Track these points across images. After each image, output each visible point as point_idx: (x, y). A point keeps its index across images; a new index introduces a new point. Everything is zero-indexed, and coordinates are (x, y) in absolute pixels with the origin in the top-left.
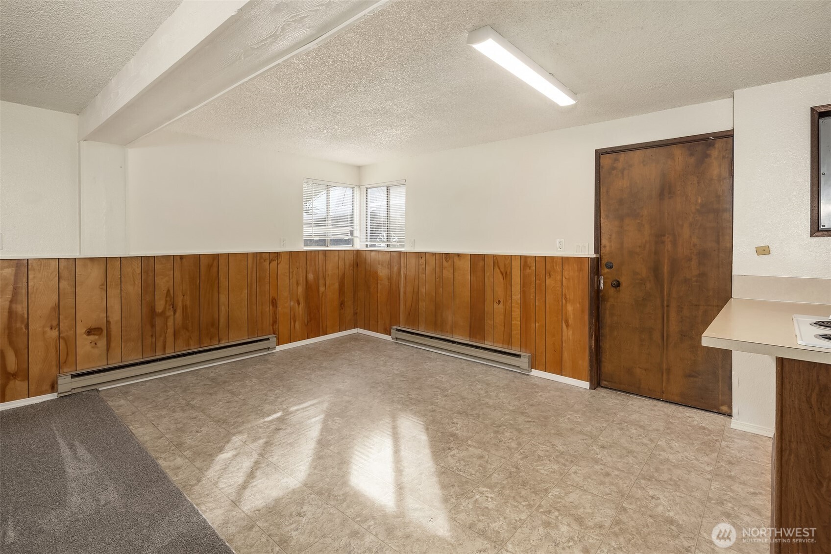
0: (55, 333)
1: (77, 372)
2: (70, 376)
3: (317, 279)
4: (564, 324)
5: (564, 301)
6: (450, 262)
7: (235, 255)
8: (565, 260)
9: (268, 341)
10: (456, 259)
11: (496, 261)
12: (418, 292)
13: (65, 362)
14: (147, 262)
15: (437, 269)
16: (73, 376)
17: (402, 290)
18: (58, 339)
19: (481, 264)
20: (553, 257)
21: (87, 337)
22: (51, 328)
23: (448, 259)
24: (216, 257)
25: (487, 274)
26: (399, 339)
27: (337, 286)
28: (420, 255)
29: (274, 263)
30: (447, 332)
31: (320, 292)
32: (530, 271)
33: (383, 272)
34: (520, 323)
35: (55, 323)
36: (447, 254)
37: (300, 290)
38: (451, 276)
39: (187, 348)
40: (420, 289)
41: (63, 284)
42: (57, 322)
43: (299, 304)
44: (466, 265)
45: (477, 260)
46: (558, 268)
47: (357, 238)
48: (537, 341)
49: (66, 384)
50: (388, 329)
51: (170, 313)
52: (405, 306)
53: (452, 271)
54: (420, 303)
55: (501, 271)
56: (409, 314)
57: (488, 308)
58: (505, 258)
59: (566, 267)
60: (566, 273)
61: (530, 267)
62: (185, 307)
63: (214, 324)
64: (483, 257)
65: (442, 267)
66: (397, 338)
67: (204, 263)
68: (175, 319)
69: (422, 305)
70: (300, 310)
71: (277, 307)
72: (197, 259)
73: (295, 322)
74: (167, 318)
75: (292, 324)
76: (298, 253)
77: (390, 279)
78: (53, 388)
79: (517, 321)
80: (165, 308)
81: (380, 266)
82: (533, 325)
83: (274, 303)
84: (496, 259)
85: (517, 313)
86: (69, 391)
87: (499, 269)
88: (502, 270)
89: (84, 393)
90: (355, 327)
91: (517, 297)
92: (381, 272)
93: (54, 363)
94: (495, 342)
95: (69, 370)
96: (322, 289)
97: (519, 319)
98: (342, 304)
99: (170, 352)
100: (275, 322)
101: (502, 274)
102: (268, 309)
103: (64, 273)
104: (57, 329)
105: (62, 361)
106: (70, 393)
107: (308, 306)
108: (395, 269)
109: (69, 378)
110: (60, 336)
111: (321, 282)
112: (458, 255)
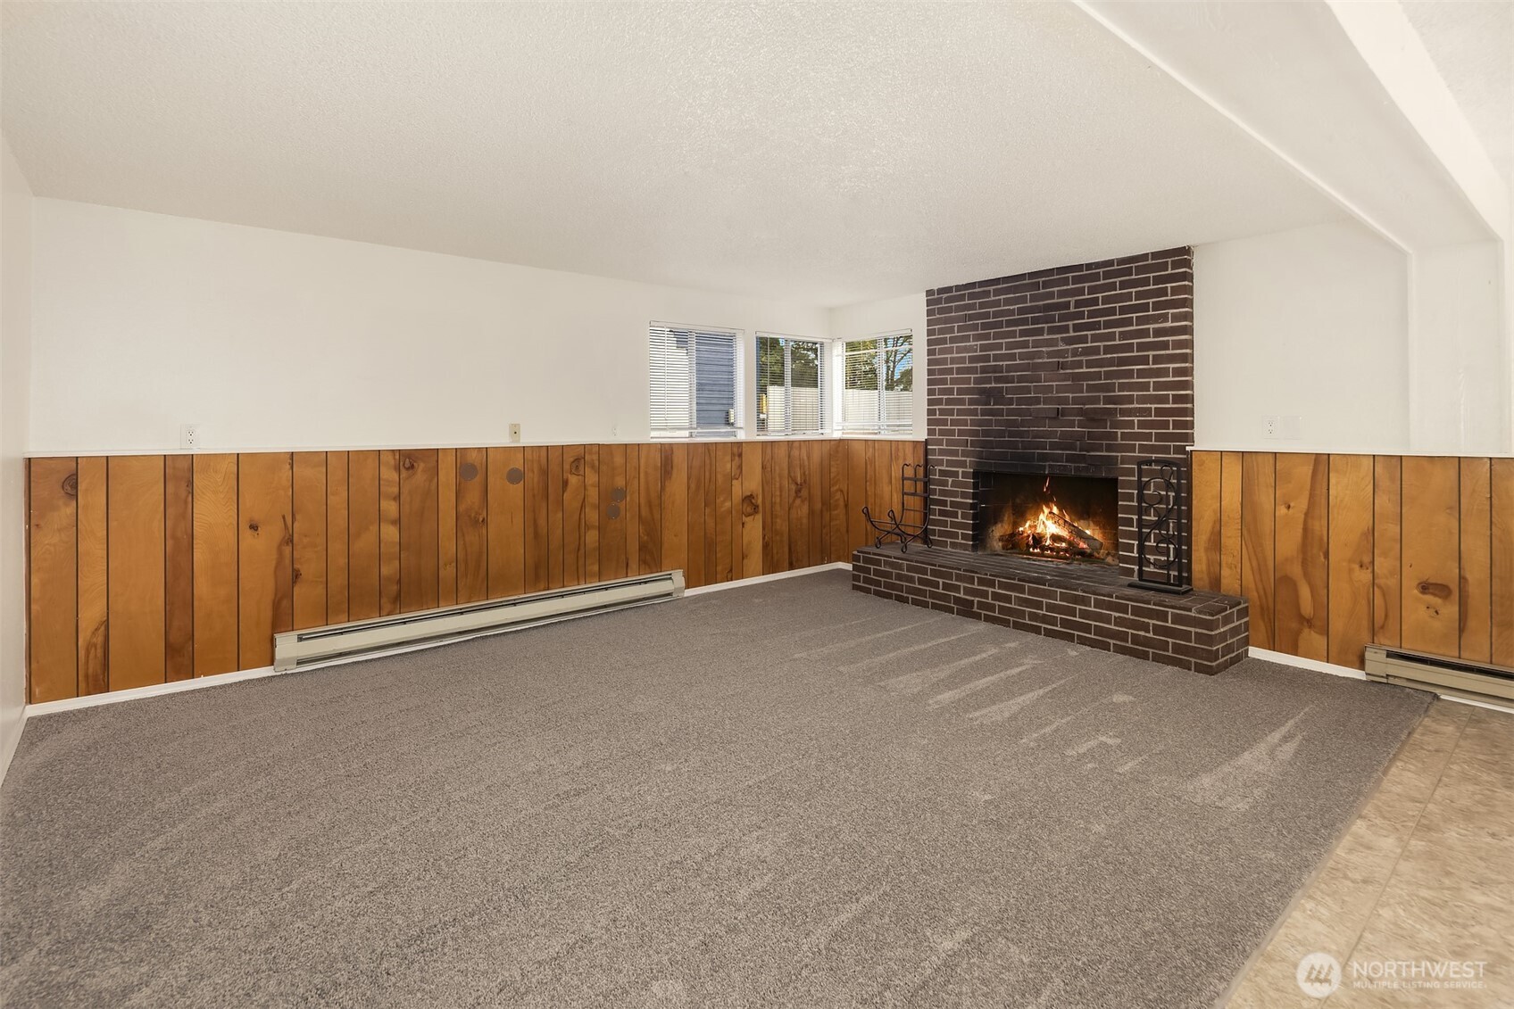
0: (1364, 576)
1: (1403, 651)
2: (1385, 652)
13: (1382, 627)
16: (1390, 655)
18: (1371, 586)
21: (1421, 595)
22: (1361, 566)
35: (1367, 559)
41: (1380, 498)
42: (1370, 559)
49: (1378, 662)
86: (1382, 677)
89: (1407, 690)
93: (1365, 623)
95: (1387, 642)
103: (1384, 482)
104: (1370, 569)
105: (1377, 624)
109: (1382, 656)
110: (1376, 581)
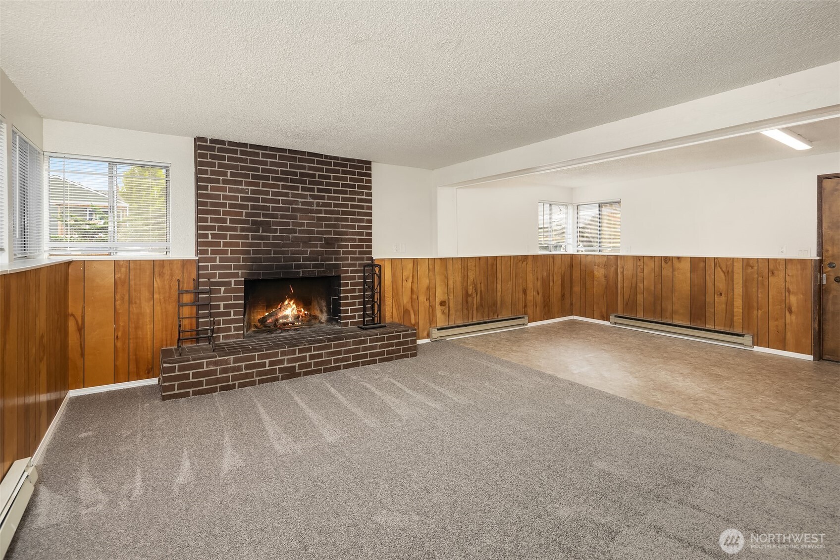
0: (428, 303)
1: (438, 327)
3: (548, 276)
4: (786, 311)
5: (787, 294)
6: (670, 263)
7: (504, 257)
8: (787, 262)
9: (523, 319)
10: (675, 261)
11: (717, 262)
12: (636, 287)
14: (464, 260)
15: (656, 269)
16: (436, 330)
17: (619, 285)
18: (429, 307)
19: (702, 265)
20: (777, 259)
21: (440, 307)
22: (427, 300)
23: (667, 261)
24: (495, 258)
25: (708, 273)
26: (617, 323)
27: (560, 282)
28: (638, 258)
29: (524, 263)
30: (667, 318)
31: (550, 286)
32: (752, 270)
33: (599, 272)
34: (742, 311)
35: (428, 297)
36: (666, 257)
37: (539, 284)
38: (670, 274)
39: (482, 319)
40: (638, 284)
41: (431, 273)
43: (538, 294)
44: (687, 266)
45: (697, 263)
46: (782, 267)
47: (570, 245)
48: (759, 324)
49: (433, 334)
50: (605, 316)
51: (474, 295)
52: (622, 298)
53: (671, 270)
54: (638, 296)
55: (722, 270)
56: (627, 304)
57: (709, 299)
58: (727, 260)
59: (789, 267)
60: (789, 272)
61: (752, 267)
62: (481, 292)
63: (495, 304)
64: (704, 260)
65: (661, 268)
66: (615, 323)
67: (490, 262)
68: (476, 300)
69: (640, 298)
70: (539, 298)
71: (526, 295)
72: (487, 258)
73: (536, 307)
74: (474, 298)
75: (535, 308)
76: (537, 256)
77: (606, 277)
78: (428, 336)
79: (740, 309)
80: (472, 292)
81: (596, 267)
82: (755, 312)
83: (525, 292)
84: (717, 261)
85: (738, 303)
87: (721, 268)
88: (724, 269)
90: (572, 315)
91: (738, 290)
92: (597, 271)
93: (428, 320)
94: (717, 326)
95: (434, 326)
96: (551, 284)
97: (741, 307)
98: (563, 296)
99: (475, 321)
100: (525, 306)
101: (724, 272)
102: (521, 296)
103: (431, 268)
104: (429, 301)
105: (431, 320)
106: (436, 339)
107: (544, 296)
108: (612, 269)
109: (434, 331)
110: (430, 305)
111: (551, 278)
112: (678, 258)
